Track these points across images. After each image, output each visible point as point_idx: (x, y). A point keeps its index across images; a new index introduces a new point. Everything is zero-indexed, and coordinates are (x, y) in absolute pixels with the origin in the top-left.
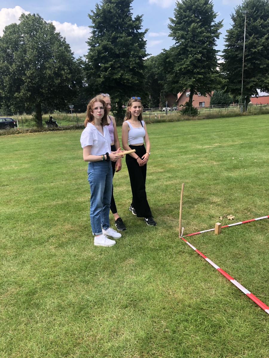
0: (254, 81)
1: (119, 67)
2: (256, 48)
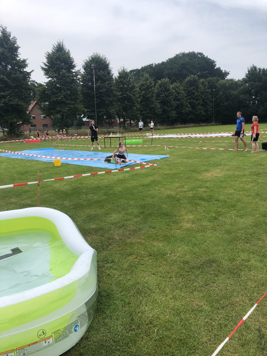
0: (102, 111)
2: (102, 90)
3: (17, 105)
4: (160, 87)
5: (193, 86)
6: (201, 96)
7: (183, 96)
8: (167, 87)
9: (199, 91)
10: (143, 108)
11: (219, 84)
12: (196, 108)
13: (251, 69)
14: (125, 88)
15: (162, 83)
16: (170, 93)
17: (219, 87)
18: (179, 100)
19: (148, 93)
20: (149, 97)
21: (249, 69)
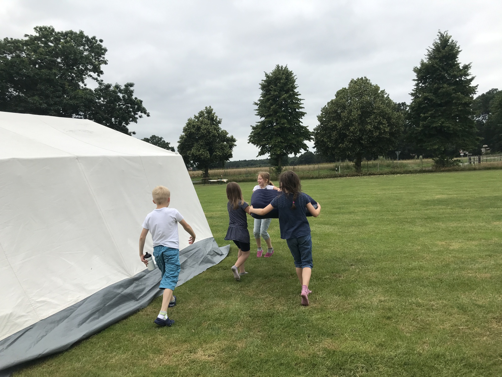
1: (440, 116)
3: (441, 127)
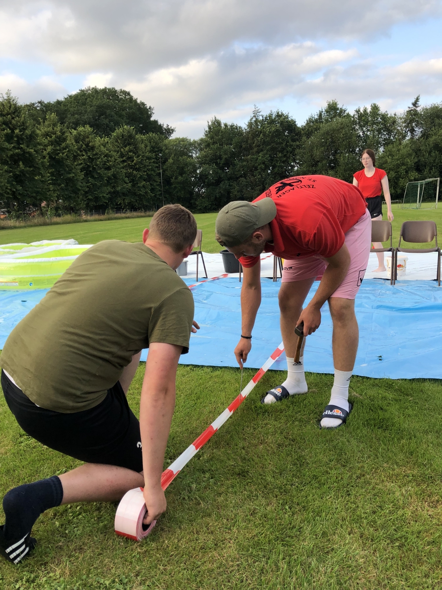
4: (77, 141)
5: (129, 144)
6: (142, 164)
7: (115, 161)
8: (90, 142)
9: (140, 155)
10: (52, 180)
11: (165, 145)
12: (138, 183)
13: (213, 123)
14: (17, 136)
15: (80, 135)
16: (96, 154)
17: (167, 151)
18: (109, 168)
19: (60, 150)
20: (62, 158)
21: (210, 123)
